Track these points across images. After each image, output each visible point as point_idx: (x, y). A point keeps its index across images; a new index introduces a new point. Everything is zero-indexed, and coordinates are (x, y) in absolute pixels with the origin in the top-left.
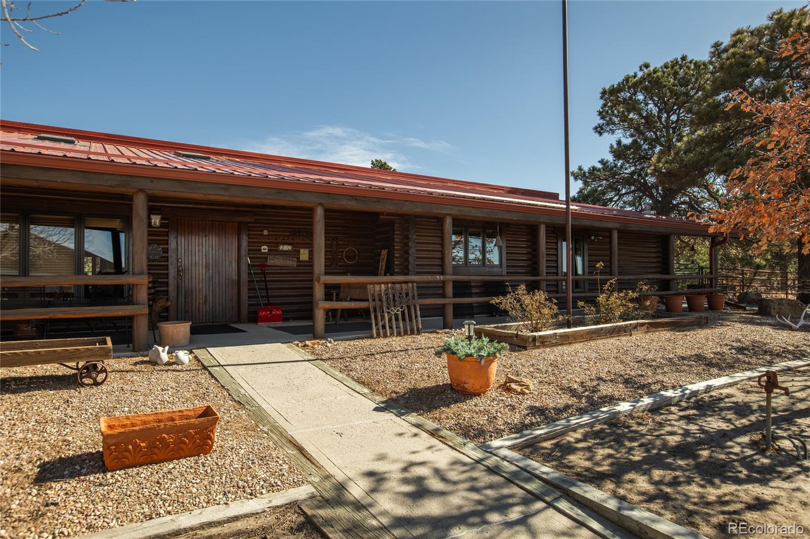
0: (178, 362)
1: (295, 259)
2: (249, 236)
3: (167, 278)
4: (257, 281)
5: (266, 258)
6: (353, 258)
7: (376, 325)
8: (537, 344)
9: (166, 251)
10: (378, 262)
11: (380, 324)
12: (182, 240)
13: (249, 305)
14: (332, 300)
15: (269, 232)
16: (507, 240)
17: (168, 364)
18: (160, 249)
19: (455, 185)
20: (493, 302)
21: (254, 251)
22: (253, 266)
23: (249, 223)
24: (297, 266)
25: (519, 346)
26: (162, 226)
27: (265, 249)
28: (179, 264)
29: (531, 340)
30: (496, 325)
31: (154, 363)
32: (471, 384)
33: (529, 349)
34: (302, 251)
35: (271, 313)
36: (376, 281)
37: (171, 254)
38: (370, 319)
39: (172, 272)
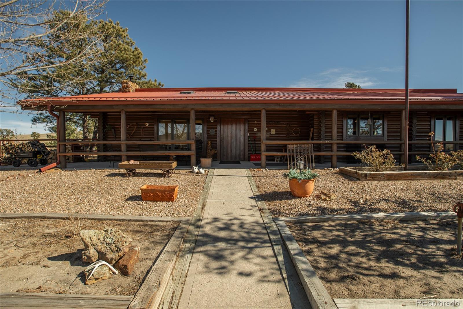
0: (200, 173)
1: (269, 134)
2: (248, 124)
3: (217, 142)
4: (252, 143)
5: (256, 133)
6: (297, 133)
7: (290, 164)
8: (368, 178)
9: (216, 131)
10: (310, 134)
11: (292, 163)
12: (223, 127)
13: (249, 153)
14: (283, 152)
15: (257, 122)
16: (388, 121)
17: (197, 173)
18: (214, 131)
19: (372, 92)
20: (353, 155)
21: (250, 130)
22: (250, 137)
23: (248, 118)
24: (270, 137)
25: (357, 179)
26: (214, 122)
27: (255, 129)
28: (221, 136)
29: (363, 175)
30: (353, 167)
31: (192, 172)
32: (297, 192)
33: (362, 181)
34: (272, 130)
35: (256, 157)
36: (292, 143)
37: (218, 133)
38: (287, 162)
39: (218, 140)
